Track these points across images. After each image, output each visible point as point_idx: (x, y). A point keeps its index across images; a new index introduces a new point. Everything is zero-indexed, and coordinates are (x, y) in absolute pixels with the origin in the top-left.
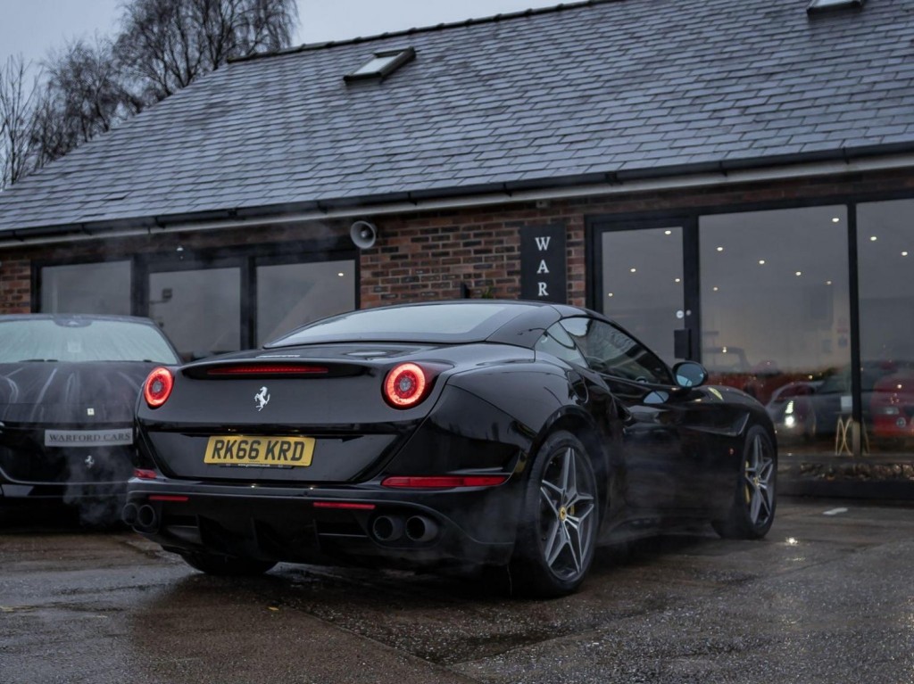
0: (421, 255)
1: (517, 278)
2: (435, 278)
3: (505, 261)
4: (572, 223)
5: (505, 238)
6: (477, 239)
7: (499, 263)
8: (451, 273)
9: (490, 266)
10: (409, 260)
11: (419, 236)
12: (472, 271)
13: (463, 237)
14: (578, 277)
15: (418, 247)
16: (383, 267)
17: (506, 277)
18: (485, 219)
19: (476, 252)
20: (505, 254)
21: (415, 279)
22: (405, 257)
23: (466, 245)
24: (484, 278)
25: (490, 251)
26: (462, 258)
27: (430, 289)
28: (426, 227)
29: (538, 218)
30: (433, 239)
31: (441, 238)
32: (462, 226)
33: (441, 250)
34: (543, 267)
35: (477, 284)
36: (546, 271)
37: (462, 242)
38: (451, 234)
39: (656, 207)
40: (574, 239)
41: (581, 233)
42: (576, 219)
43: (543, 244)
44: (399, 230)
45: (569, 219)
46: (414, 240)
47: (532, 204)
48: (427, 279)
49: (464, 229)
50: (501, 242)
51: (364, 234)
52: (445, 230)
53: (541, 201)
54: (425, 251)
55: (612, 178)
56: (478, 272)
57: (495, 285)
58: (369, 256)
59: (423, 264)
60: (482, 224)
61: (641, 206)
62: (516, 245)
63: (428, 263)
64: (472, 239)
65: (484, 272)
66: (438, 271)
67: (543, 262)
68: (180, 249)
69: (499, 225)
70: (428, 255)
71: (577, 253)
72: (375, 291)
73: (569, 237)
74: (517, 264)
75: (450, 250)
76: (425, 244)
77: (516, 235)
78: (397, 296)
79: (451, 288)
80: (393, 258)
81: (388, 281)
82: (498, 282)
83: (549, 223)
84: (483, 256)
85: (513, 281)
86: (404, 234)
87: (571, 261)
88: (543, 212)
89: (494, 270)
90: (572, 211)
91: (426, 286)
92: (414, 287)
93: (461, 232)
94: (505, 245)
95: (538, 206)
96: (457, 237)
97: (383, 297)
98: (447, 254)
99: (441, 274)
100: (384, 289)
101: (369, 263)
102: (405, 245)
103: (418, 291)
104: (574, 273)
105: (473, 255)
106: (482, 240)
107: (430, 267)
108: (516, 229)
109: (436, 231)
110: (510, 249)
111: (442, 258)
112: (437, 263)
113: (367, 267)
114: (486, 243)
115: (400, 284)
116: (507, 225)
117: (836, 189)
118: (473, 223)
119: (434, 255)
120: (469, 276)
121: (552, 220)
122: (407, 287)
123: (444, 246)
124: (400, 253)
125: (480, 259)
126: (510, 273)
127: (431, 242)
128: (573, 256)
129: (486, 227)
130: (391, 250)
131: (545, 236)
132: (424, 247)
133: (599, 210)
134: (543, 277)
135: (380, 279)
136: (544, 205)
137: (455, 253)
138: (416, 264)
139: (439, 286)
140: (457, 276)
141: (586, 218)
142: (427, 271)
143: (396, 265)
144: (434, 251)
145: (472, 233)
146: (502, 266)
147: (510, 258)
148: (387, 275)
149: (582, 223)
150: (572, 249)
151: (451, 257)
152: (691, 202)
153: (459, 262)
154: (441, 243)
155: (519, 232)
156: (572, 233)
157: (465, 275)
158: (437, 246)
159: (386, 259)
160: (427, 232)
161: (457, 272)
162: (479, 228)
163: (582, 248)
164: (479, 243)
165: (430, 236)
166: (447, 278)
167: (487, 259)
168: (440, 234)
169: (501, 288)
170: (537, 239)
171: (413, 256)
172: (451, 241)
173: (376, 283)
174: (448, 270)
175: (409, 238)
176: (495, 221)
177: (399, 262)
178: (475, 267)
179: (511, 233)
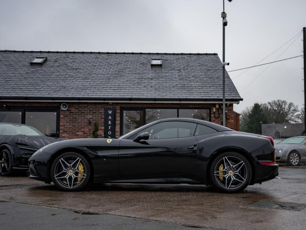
0: (78, 113)
1: (103, 120)
2: (81, 118)
3: (100, 115)
4: (117, 108)
5: (100, 110)
6: (93, 110)
8: (86, 117)
9: (96, 116)
10: (74, 113)
11: (77, 108)
12: (91, 117)
13: (89, 109)
14: (118, 120)
15: (77, 111)
16: (67, 114)
17: (100, 119)
18: (95, 105)
19: (92, 113)
20: (100, 114)
21: (76, 118)
22: (73, 113)
23: (90, 111)
24: (94, 119)
25: (96, 113)
26: (89, 114)
27: (80, 121)
28: (79, 106)
29: (109, 106)
30: (81, 109)
31: (83, 109)
32: (89, 106)
33: (83, 112)
34: (110, 117)
35: (92, 120)
37: (89, 110)
38: (86, 108)
39: (137, 106)
40: (117, 112)
41: (119, 110)
42: (118, 107)
43: (110, 112)
44: (72, 106)
45: (116, 107)
46: (75, 109)
47: (108, 103)
48: (79, 118)
49: (89, 107)
50: (99, 111)
51: (64, 106)
52: (84, 107)
53: (110, 103)
54: (78, 112)
55: (130, 99)
56: (93, 117)
58: (63, 112)
59: (78, 115)
60: (94, 106)
61: (134, 106)
62: (103, 112)
63: (79, 115)
64: (92, 110)
65: (94, 118)
66: (82, 117)
67: (110, 116)
68: (5, 106)
69: (99, 107)
70: (79, 113)
71: (118, 115)
72: (64, 120)
73: (116, 111)
74: (103, 117)
75: (86, 112)
76: (79, 110)
77: (103, 110)
78: (70, 122)
79: (85, 121)
80: (69, 113)
81: (68, 118)
82: (98, 120)
83: (111, 107)
84: (94, 114)
85: (102, 120)
86: (73, 107)
87: (117, 117)
88: (111, 105)
89: (97, 117)
90: (117, 105)
91: (79, 120)
92: (75, 120)
93: (88, 108)
94: (100, 112)
95: (110, 104)
96: (87, 109)
97: (66, 122)
98: (85, 113)
99: (83, 117)
100: (67, 120)
101: (63, 113)
102: (73, 110)
103: (76, 121)
104: (117, 119)
105: (92, 114)
106: (94, 110)
107: (80, 116)
108: (103, 108)
109: (82, 107)
110: (102, 113)
111: (83, 114)
113: (62, 114)
114: (95, 111)
115: (71, 119)
116: (101, 107)
117: (176, 106)
119: (81, 113)
120: (91, 118)
121: (112, 107)
122: (73, 120)
123: (84, 111)
125: (93, 115)
126: (101, 118)
127: (80, 110)
128: (117, 115)
129: (95, 107)
130: (69, 111)
131: (111, 110)
132: (78, 111)
133: (124, 106)
134: (110, 120)
135: (66, 117)
136: (111, 104)
137: (87, 113)
138: (76, 115)
139: (82, 120)
140: (87, 118)
141: (121, 107)
142: (79, 116)
143: (71, 114)
144: (81, 112)
145: (92, 108)
146: (99, 117)
147: (101, 115)
148: (68, 117)
149: (119, 108)
150: (117, 114)
151: (86, 113)
152: (145, 106)
153: (88, 115)
154: (83, 110)
155: (104, 109)
156: (117, 110)
157: (89, 118)
158: (82, 111)
159: (68, 113)
160: (79, 107)
161: (87, 117)
162: (93, 107)
163: (119, 114)
164: (93, 111)
165: (80, 108)
166: (84, 118)
167: (95, 115)
168: (83, 108)
169: (99, 122)
171: (75, 113)
172: (86, 110)
173: (65, 118)
174: (85, 116)
175: (74, 108)
176: (98, 106)
177: (72, 114)
178: (92, 116)
179: (102, 109)
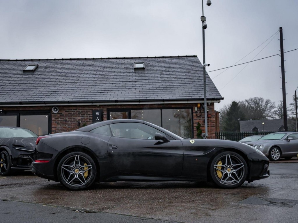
0: (68, 115)
1: (91, 121)
4: (104, 110)
5: (88, 112)
7: (87, 117)
9: (85, 118)
10: (65, 116)
11: (67, 111)
12: (80, 119)
15: (67, 113)
16: (58, 117)
17: (88, 120)
18: (83, 108)
19: (81, 115)
20: (88, 116)
21: (66, 120)
22: (64, 115)
23: (79, 113)
25: (85, 115)
26: (78, 116)
27: (70, 122)
28: (69, 109)
29: (96, 108)
30: (71, 111)
31: (72, 111)
32: (78, 109)
33: (72, 114)
35: (81, 122)
36: (98, 120)
37: (78, 112)
38: (75, 111)
39: (123, 108)
40: (104, 113)
41: (106, 112)
42: (105, 109)
43: (98, 114)
46: (65, 112)
48: (69, 120)
49: (79, 110)
50: (87, 113)
51: (55, 110)
52: (73, 110)
53: (98, 105)
54: (69, 114)
55: (116, 101)
56: (82, 119)
57: (86, 122)
58: (54, 115)
59: (68, 117)
60: (83, 109)
61: (120, 107)
62: (91, 114)
64: (80, 112)
65: (83, 119)
66: (72, 119)
67: (98, 118)
68: (1, 110)
69: (87, 109)
72: (56, 123)
73: (103, 113)
74: (91, 118)
75: (75, 114)
77: (91, 112)
78: (61, 124)
79: (75, 122)
80: (60, 115)
81: (59, 120)
82: (87, 121)
83: (99, 109)
84: (83, 116)
86: (63, 110)
88: (98, 107)
90: (104, 107)
91: (69, 122)
92: (65, 122)
93: (77, 110)
95: (97, 106)
97: (58, 124)
98: (74, 115)
100: (58, 122)
101: (54, 116)
102: (63, 113)
103: (66, 123)
105: (80, 116)
106: (83, 112)
108: (91, 110)
109: (71, 110)
110: (90, 115)
111: (73, 116)
112: (72, 117)
113: (53, 117)
114: (84, 113)
115: (62, 121)
116: (89, 109)
117: (159, 107)
118: (81, 109)
120: (80, 120)
121: (100, 109)
122: (64, 122)
123: (73, 113)
124: (62, 114)
126: (89, 120)
127: (70, 112)
128: (104, 117)
129: (84, 109)
130: (60, 113)
131: (98, 112)
132: (68, 113)
133: (110, 107)
135: (57, 120)
136: (99, 106)
137: (76, 115)
138: (66, 117)
139: (72, 122)
140: (77, 120)
141: (107, 109)
142: (69, 118)
145: (80, 111)
146: (88, 118)
147: (89, 116)
149: (106, 110)
150: (104, 115)
152: (130, 107)
153: (77, 117)
154: (73, 112)
155: (92, 111)
160: (69, 110)
161: (77, 119)
162: (82, 110)
163: (106, 115)
164: (82, 113)
166: (74, 120)
168: (72, 110)
170: (96, 113)
171: (66, 115)
172: (75, 112)
173: (56, 121)
176: (86, 108)
177: (62, 116)
178: (81, 118)
179: (90, 111)
